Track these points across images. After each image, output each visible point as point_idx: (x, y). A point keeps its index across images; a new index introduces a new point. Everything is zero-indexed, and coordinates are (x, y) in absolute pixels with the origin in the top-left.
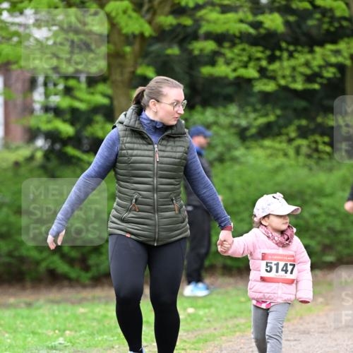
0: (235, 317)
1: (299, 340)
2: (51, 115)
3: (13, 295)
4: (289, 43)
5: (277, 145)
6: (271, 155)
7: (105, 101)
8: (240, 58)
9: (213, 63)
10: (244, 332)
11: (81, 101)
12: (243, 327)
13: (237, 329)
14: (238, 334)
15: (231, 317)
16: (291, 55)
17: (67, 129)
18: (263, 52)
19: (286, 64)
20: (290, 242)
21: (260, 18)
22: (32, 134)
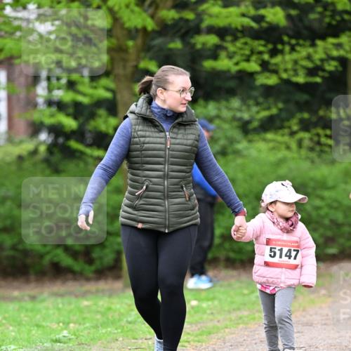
0: (239, 309)
1: (302, 332)
2: (54, 109)
3: (18, 288)
4: (291, 37)
5: (279, 138)
6: (273, 148)
7: (108, 95)
8: (242, 52)
9: (215, 57)
10: (247, 324)
11: (84, 95)
12: (246, 319)
13: (240, 321)
14: (241, 326)
15: (234, 310)
16: (293, 49)
17: (70, 123)
18: (265, 46)
19: (288, 57)
20: (294, 228)
21: (262, 12)
22: (36, 129)
